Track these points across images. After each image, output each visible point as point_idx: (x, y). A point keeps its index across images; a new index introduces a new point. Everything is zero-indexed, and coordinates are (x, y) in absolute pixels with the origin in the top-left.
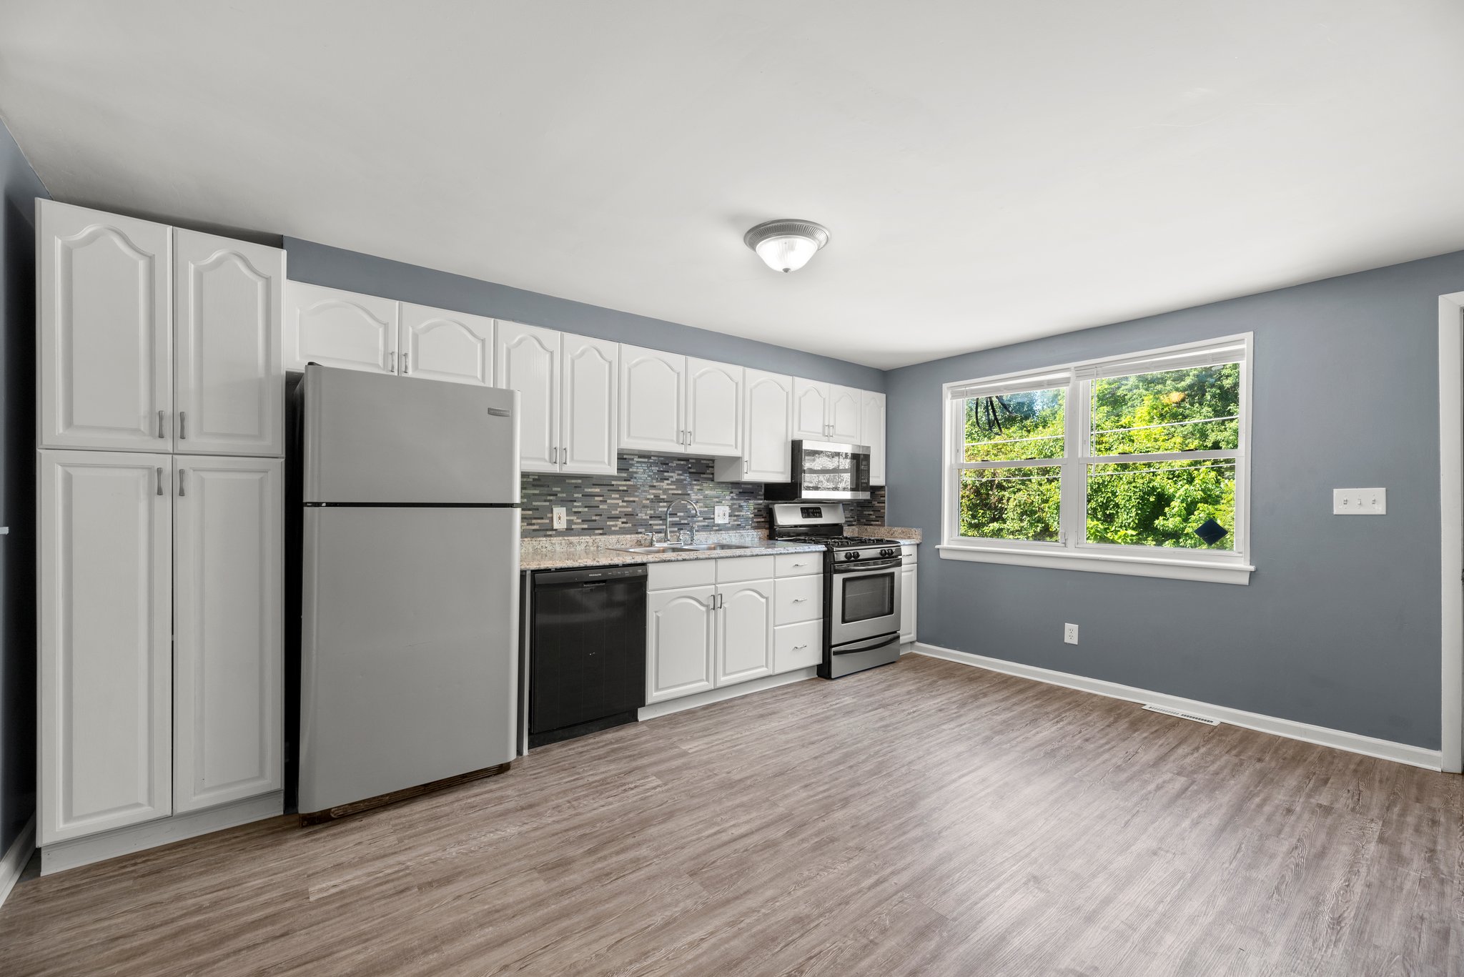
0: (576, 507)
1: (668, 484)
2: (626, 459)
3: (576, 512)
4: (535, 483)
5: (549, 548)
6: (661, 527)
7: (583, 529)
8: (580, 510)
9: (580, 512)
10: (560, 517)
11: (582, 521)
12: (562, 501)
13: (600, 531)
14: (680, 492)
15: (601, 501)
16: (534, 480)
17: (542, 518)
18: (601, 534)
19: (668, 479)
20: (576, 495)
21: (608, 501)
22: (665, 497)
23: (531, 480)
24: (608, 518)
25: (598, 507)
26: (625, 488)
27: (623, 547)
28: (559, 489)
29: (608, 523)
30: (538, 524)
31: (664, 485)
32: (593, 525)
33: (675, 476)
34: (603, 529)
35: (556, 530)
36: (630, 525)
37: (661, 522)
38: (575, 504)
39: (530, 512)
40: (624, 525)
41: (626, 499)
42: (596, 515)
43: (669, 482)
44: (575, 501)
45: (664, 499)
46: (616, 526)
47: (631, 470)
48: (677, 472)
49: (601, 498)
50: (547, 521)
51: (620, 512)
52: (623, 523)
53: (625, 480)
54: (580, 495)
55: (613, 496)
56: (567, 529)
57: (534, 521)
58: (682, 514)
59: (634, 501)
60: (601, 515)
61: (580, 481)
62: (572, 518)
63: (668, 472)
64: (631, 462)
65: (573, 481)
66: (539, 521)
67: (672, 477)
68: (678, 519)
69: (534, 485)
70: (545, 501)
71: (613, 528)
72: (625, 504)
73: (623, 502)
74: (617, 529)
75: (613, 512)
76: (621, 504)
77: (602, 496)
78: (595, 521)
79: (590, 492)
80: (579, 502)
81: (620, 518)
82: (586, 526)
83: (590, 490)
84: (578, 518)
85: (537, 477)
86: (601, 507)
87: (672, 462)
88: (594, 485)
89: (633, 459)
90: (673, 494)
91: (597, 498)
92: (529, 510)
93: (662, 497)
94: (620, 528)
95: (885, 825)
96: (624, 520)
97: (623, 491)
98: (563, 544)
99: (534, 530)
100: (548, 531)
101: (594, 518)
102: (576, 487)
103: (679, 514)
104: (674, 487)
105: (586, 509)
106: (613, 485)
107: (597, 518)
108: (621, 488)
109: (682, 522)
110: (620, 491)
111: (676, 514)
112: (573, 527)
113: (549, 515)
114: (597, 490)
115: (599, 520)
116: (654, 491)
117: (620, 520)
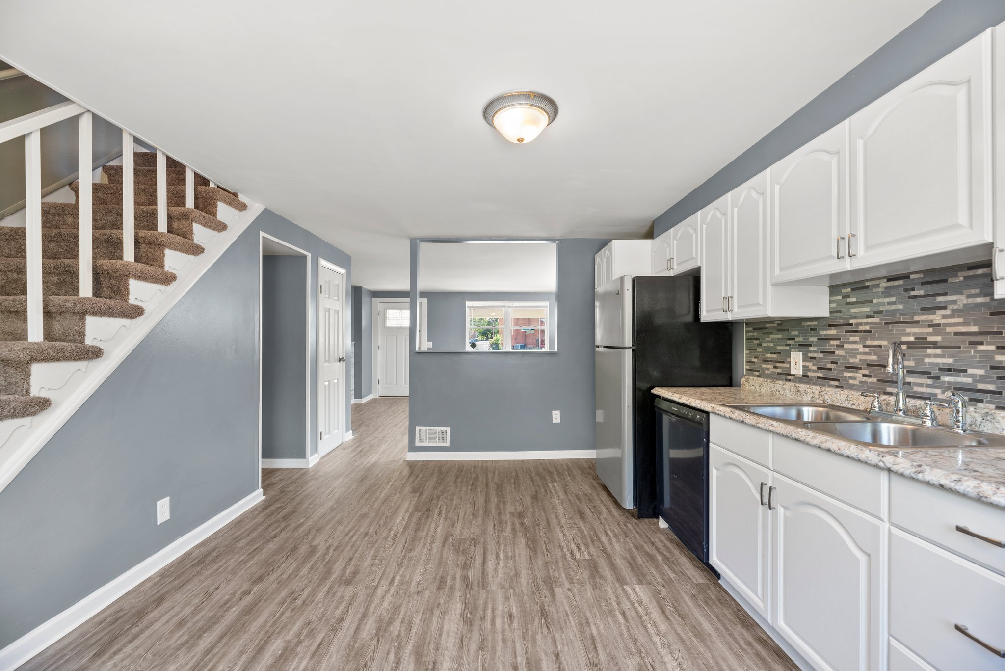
0: (810, 352)
1: (944, 317)
2: (868, 287)
3: (812, 358)
4: (780, 328)
5: (782, 392)
6: (929, 390)
7: (819, 378)
8: (815, 355)
9: (815, 358)
10: (797, 362)
11: (818, 368)
12: (799, 345)
13: (836, 383)
14: (975, 329)
15: (837, 346)
16: (778, 325)
17: (783, 362)
18: (837, 387)
19: (945, 308)
20: (811, 339)
21: (846, 346)
22: (938, 338)
23: (776, 325)
24: (846, 367)
25: (834, 353)
26: (867, 328)
27: (854, 407)
28: (796, 333)
29: (845, 374)
30: (781, 368)
31: (937, 318)
32: (828, 374)
33: (962, 300)
34: (838, 380)
35: (794, 375)
36: (875, 380)
37: (930, 382)
38: (811, 349)
39: (775, 356)
40: (865, 379)
41: (868, 343)
42: (832, 363)
43: (947, 312)
44: (810, 345)
45: (936, 342)
46: (854, 378)
47: (875, 301)
48: (966, 292)
49: (837, 342)
50: (787, 365)
51: (861, 360)
52: (864, 376)
53: (868, 317)
54: (815, 339)
55: (852, 339)
56: (804, 376)
57: (778, 365)
58: (981, 372)
59: (880, 346)
60: (837, 363)
61: (815, 323)
62: (807, 364)
63: (945, 294)
64: (874, 290)
65: (809, 323)
66: (781, 365)
67: (955, 302)
68: (969, 380)
69: (779, 330)
70: (787, 345)
71: (851, 382)
72: (867, 350)
73: (865, 346)
74: (856, 382)
75: (852, 360)
76: (861, 349)
77: (839, 339)
78: (830, 369)
79: (825, 335)
80: (815, 346)
81: (861, 368)
82: (821, 375)
83: (825, 332)
84: (813, 365)
85: (780, 322)
86: (837, 353)
87: (956, 276)
88: (830, 326)
89: (878, 286)
90: (956, 334)
91: (832, 342)
92: (775, 353)
93: (930, 339)
94: (860, 382)
95: (421, 620)
96: (867, 372)
97: (865, 331)
98: (792, 390)
99: (779, 373)
100: (786, 375)
101: (829, 366)
102: (812, 330)
103: (970, 371)
104: (960, 320)
105: (822, 355)
106: (851, 325)
107: (833, 366)
108: (861, 328)
109: (981, 386)
110: (861, 331)
111: (965, 371)
112: (809, 374)
113: (788, 360)
114: (833, 332)
115: (834, 369)
116: (916, 330)
117: (860, 371)
